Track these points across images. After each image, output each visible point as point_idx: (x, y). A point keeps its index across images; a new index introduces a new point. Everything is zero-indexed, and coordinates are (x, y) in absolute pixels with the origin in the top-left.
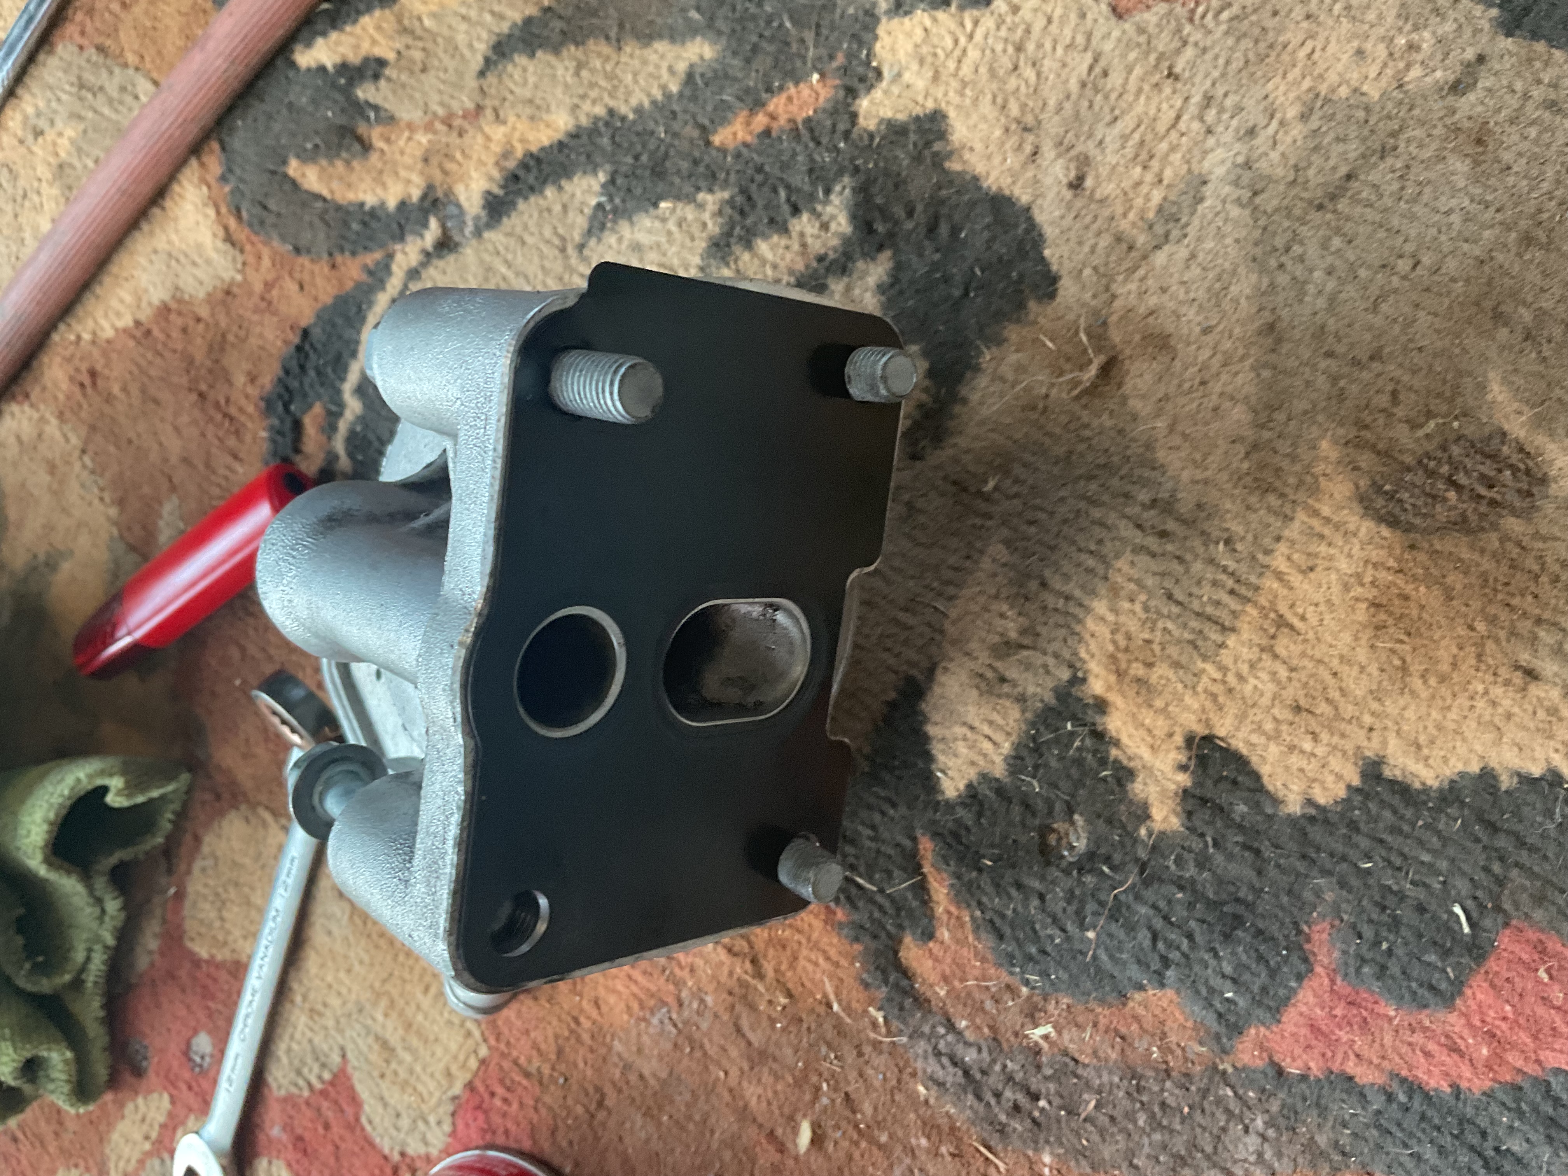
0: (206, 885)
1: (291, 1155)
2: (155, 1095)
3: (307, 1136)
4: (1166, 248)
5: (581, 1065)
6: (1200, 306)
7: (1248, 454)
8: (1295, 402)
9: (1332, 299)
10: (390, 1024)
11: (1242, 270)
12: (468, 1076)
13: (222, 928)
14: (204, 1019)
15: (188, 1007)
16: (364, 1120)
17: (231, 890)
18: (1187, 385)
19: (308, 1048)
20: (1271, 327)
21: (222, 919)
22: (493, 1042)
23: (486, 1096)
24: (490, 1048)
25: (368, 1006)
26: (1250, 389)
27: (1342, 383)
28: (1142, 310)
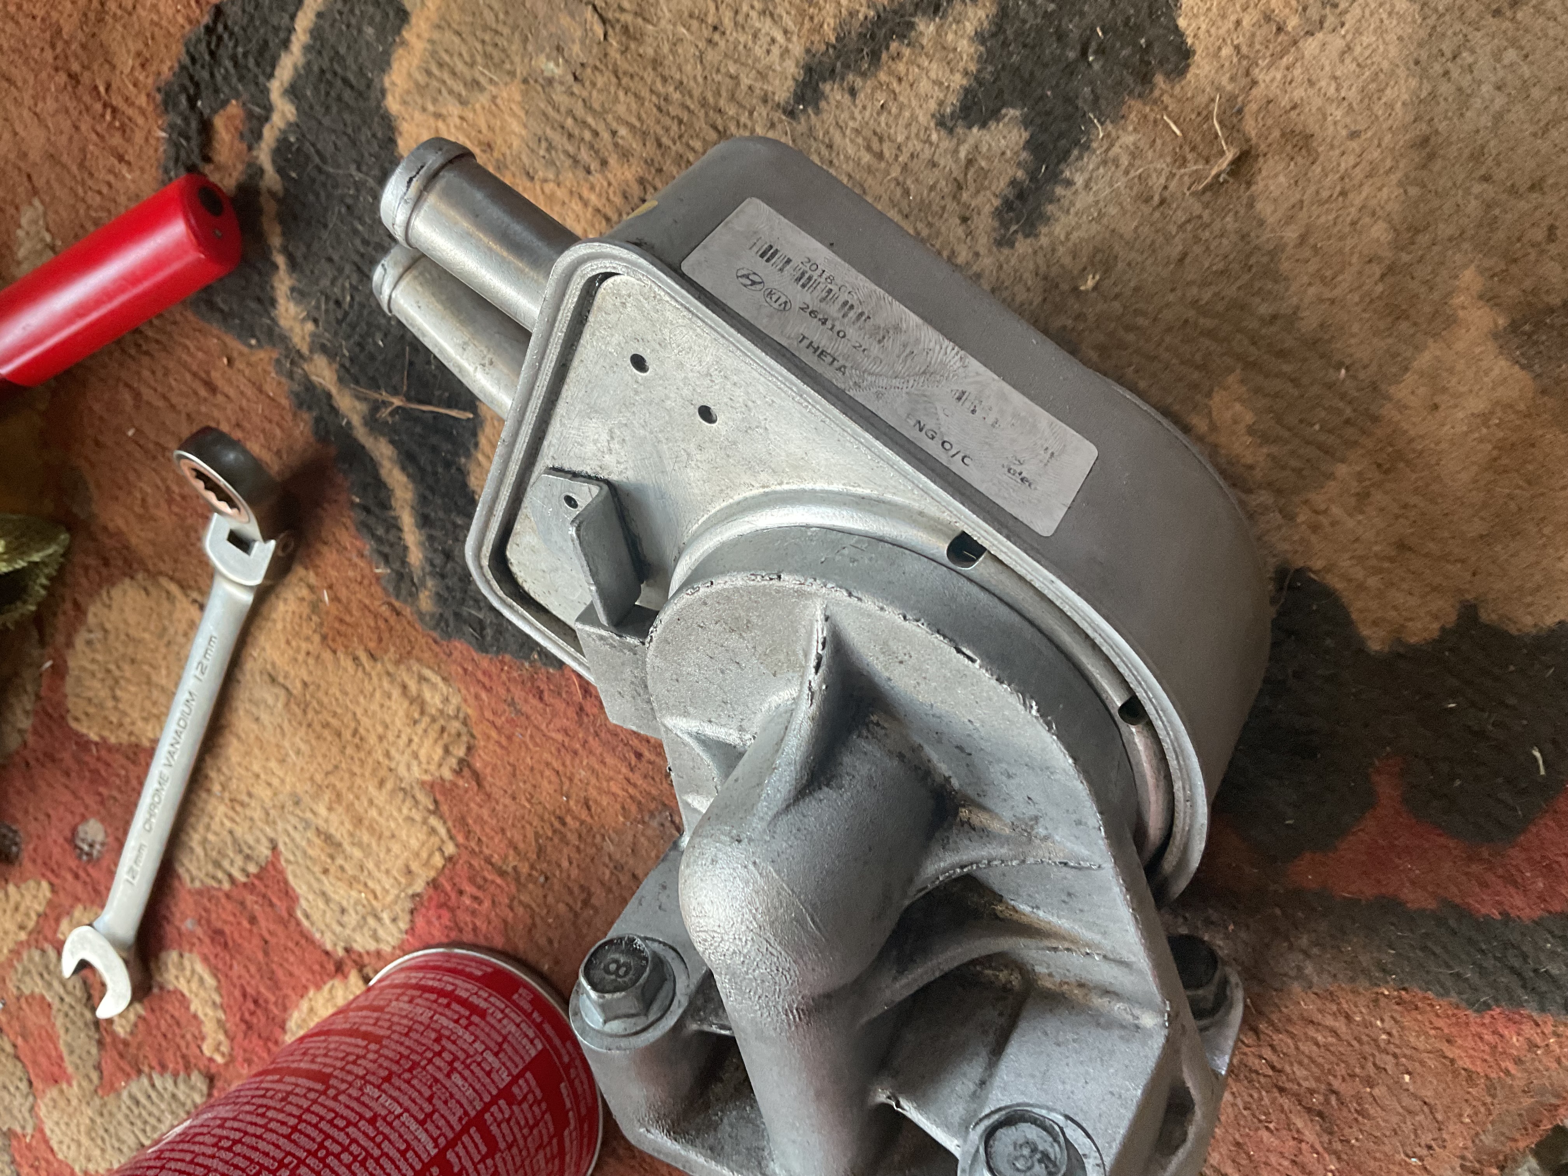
0: (93, 661)
1: (208, 948)
2: (32, 884)
3: (227, 929)
4: (1320, 36)
5: (565, 864)
6: (1350, 105)
7: (1383, 276)
8: (1441, 226)
9: (1498, 118)
10: (334, 817)
11: (1402, 72)
12: (432, 874)
13: (116, 708)
14: (94, 807)
15: (74, 793)
16: (299, 914)
17: (127, 667)
18: (1325, 194)
19: (229, 840)
20: (1425, 141)
21: (115, 698)
22: (460, 839)
23: (453, 895)
24: (457, 846)
25: (306, 799)
26: (1393, 207)
27: (1497, 211)
28: (1285, 102)
